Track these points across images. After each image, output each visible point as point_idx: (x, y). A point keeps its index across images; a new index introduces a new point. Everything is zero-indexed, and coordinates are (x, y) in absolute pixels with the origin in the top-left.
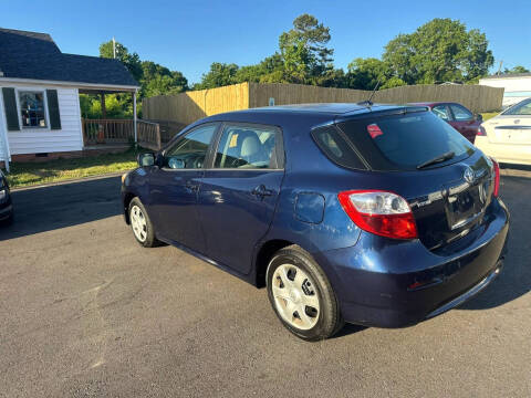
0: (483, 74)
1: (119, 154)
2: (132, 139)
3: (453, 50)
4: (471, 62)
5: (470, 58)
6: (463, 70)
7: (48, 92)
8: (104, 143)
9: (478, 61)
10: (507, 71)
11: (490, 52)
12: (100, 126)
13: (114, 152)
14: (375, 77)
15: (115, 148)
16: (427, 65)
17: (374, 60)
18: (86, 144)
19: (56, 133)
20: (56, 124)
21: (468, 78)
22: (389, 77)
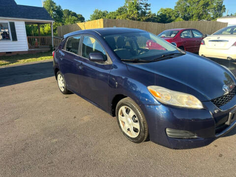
0: (220, 16)
1: (45, 53)
2: (51, 46)
3: (207, 5)
4: (215, 10)
5: (214, 8)
6: (211, 14)
7: (10, 23)
8: (38, 47)
9: (218, 10)
10: (231, 15)
11: (224, 6)
12: (36, 40)
13: (43, 52)
14: (170, 17)
15: (44, 50)
16: (195, 12)
17: (170, 9)
18: (30, 47)
19: (15, 42)
20: (15, 38)
21: (213, 18)
22: (177, 17)
